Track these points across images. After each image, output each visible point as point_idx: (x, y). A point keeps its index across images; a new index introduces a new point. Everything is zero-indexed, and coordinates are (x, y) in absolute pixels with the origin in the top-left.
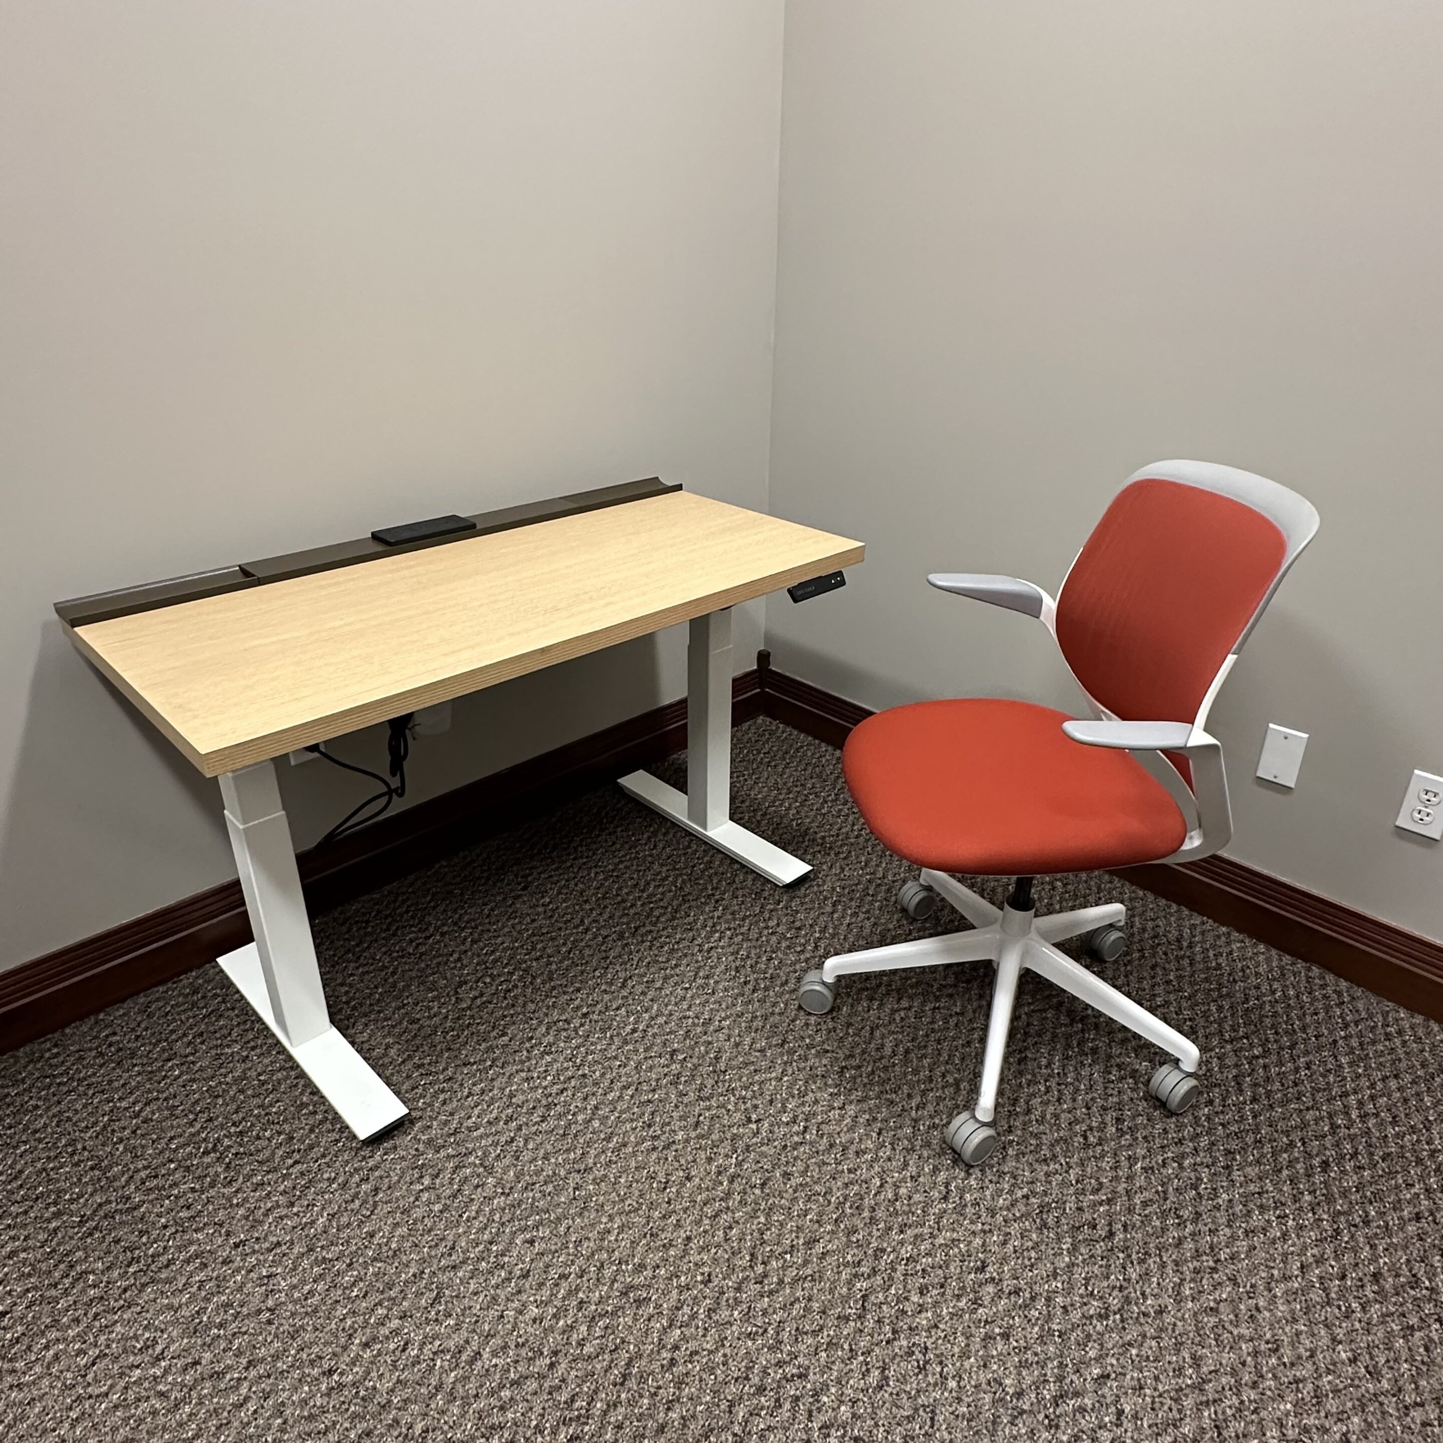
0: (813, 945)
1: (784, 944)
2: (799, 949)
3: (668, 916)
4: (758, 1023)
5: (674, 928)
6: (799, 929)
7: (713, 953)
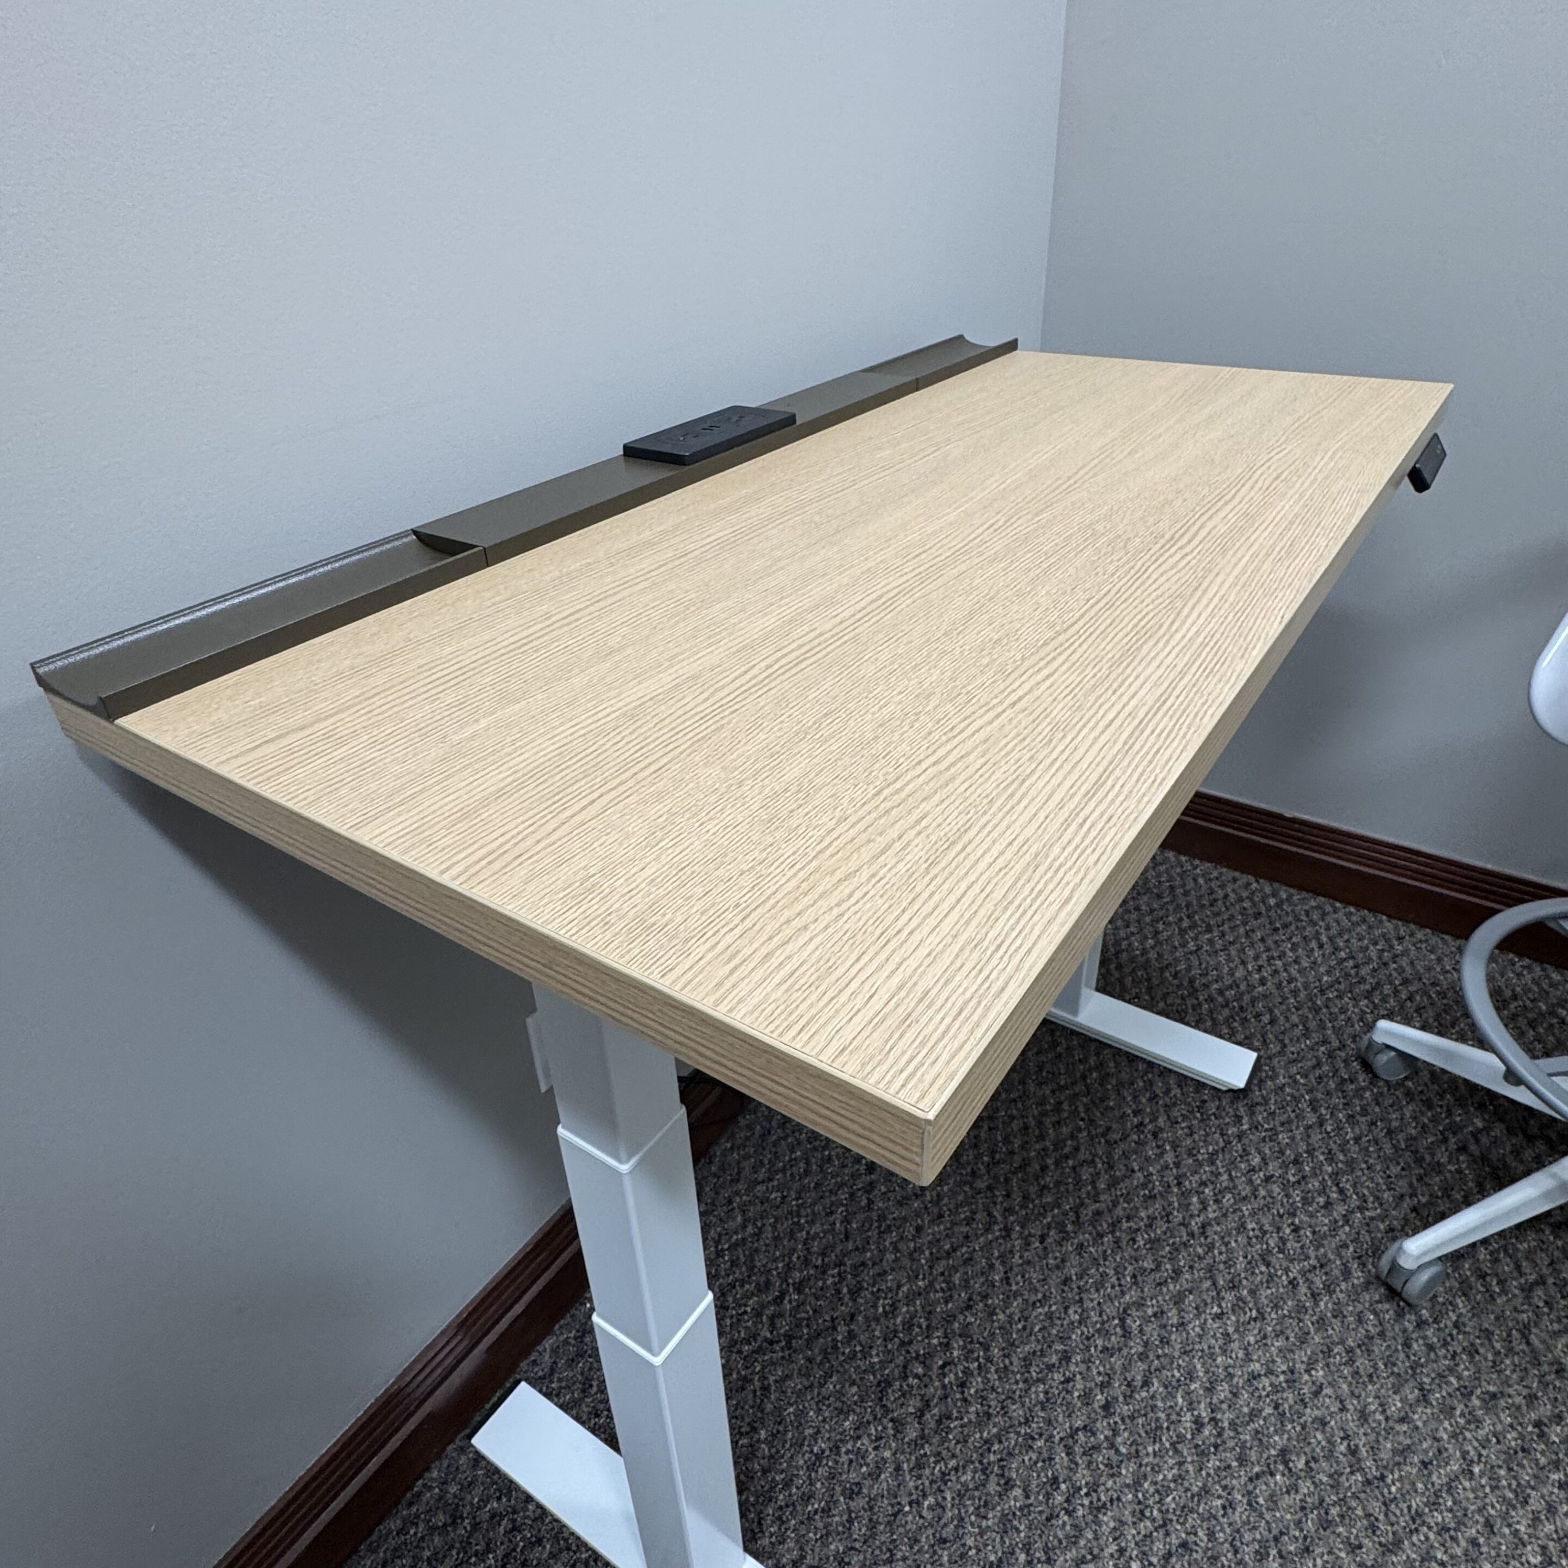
0: (1334, 1189)
1: (1297, 1195)
2: (1321, 1200)
3: (1104, 1178)
4: (1362, 1363)
5: (1128, 1198)
6: (1296, 1162)
7: (1209, 1231)
